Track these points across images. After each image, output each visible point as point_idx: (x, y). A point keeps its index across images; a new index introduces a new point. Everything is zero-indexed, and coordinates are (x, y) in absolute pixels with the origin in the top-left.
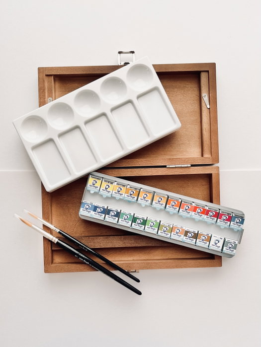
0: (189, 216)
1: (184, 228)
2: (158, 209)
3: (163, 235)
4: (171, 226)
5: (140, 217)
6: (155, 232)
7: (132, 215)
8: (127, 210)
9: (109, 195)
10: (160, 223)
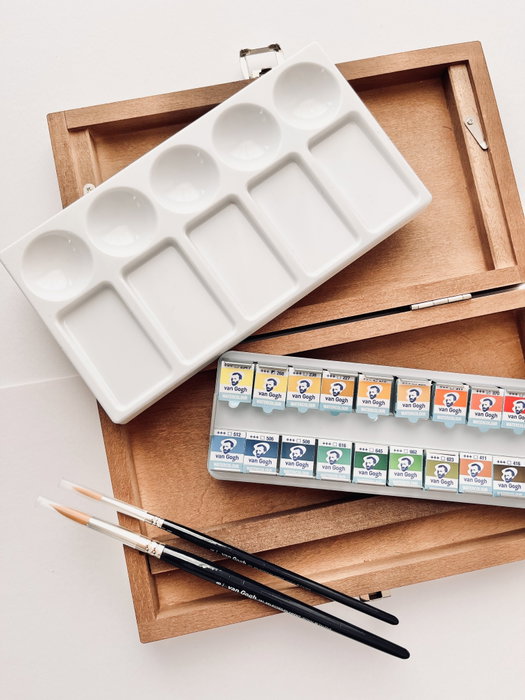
0: (494, 424)
1: (489, 459)
2: (414, 421)
3: (440, 486)
4: (456, 461)
5: (371, 448)
6: (416, 482)
7: (349, 446)
8: (333, 436)
9: (279, 404)
10: (425, 458)
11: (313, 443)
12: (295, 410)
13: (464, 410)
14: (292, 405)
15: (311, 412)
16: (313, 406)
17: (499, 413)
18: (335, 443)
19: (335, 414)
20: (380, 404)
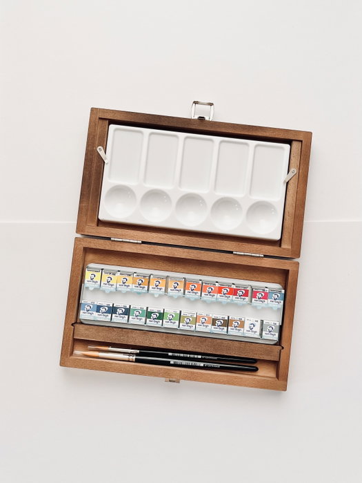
0: (214, 299)
1: (211, 315)
2: (176, 297)
4: (195, 316)
6: (175, 326)
7: (145, 309)
8: (138, 304)
9: (113, 289)
10: (180, 314)
11: (128, 307)
12: (120, 291)
13: (199, 292)
14: (119, 289)
15: (127, 293)
16: (129, 290)
17: (216, 295)
18: (138, 307)
19: (139, 293)
20: (160, 289)
